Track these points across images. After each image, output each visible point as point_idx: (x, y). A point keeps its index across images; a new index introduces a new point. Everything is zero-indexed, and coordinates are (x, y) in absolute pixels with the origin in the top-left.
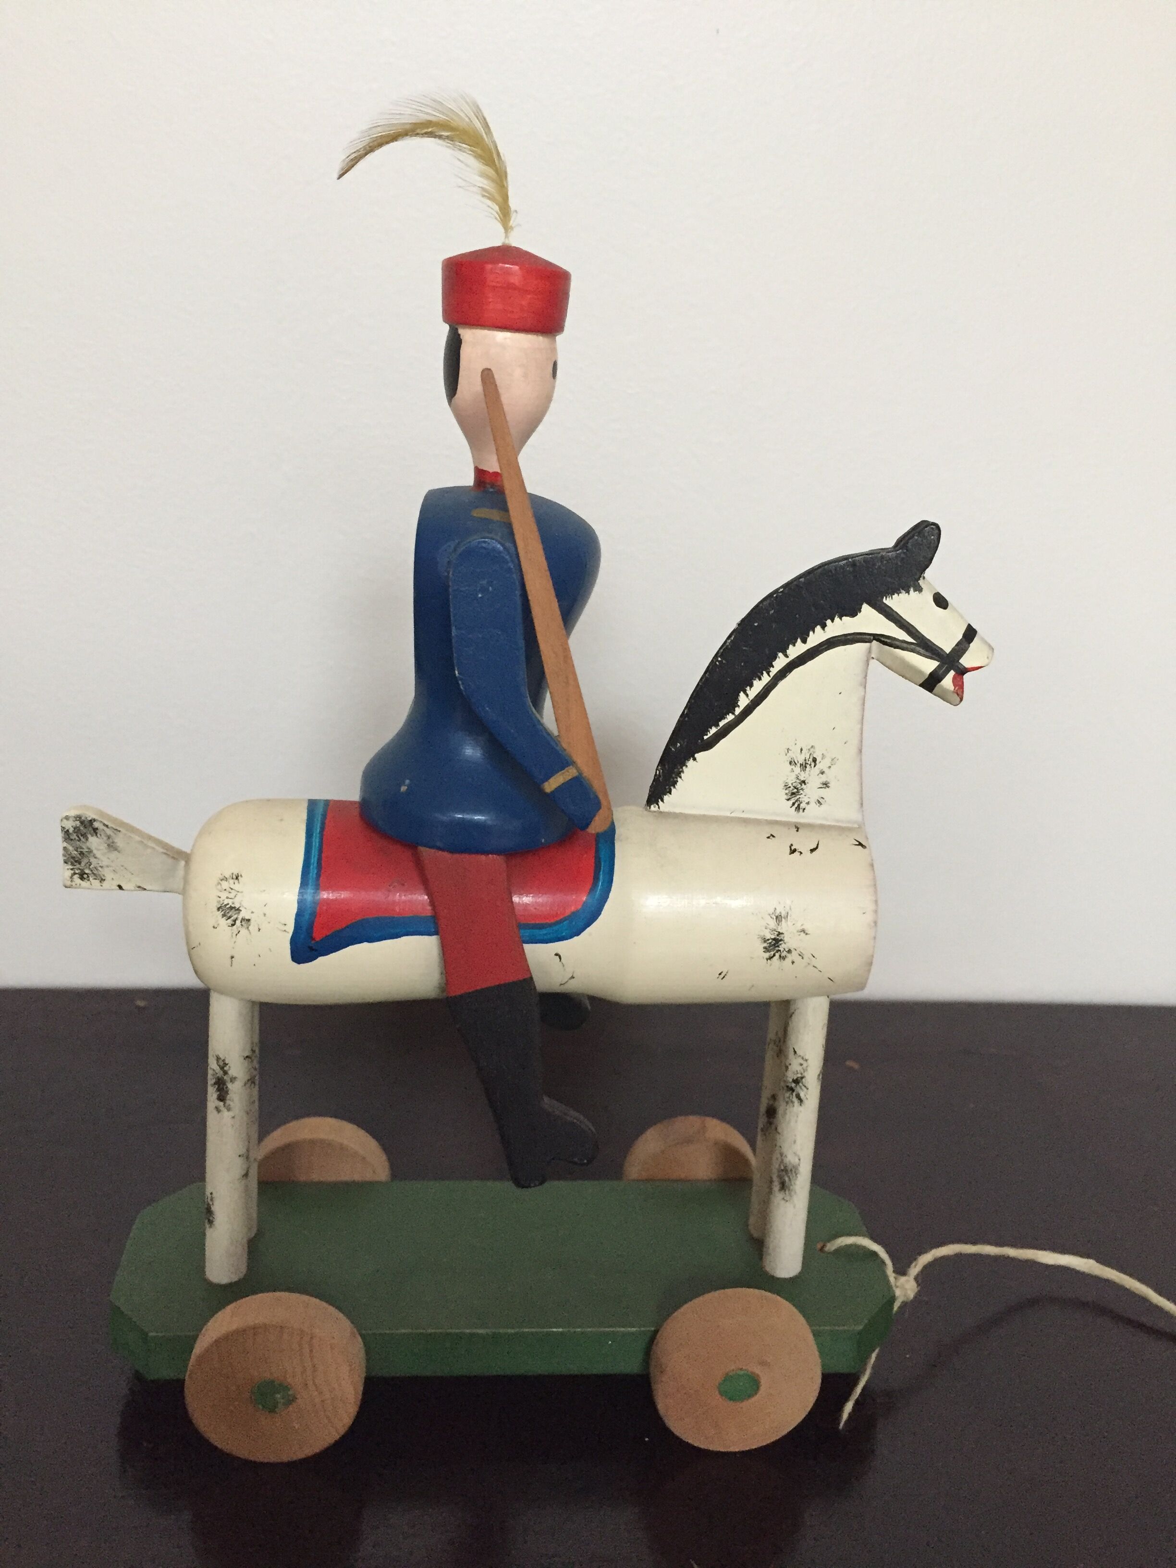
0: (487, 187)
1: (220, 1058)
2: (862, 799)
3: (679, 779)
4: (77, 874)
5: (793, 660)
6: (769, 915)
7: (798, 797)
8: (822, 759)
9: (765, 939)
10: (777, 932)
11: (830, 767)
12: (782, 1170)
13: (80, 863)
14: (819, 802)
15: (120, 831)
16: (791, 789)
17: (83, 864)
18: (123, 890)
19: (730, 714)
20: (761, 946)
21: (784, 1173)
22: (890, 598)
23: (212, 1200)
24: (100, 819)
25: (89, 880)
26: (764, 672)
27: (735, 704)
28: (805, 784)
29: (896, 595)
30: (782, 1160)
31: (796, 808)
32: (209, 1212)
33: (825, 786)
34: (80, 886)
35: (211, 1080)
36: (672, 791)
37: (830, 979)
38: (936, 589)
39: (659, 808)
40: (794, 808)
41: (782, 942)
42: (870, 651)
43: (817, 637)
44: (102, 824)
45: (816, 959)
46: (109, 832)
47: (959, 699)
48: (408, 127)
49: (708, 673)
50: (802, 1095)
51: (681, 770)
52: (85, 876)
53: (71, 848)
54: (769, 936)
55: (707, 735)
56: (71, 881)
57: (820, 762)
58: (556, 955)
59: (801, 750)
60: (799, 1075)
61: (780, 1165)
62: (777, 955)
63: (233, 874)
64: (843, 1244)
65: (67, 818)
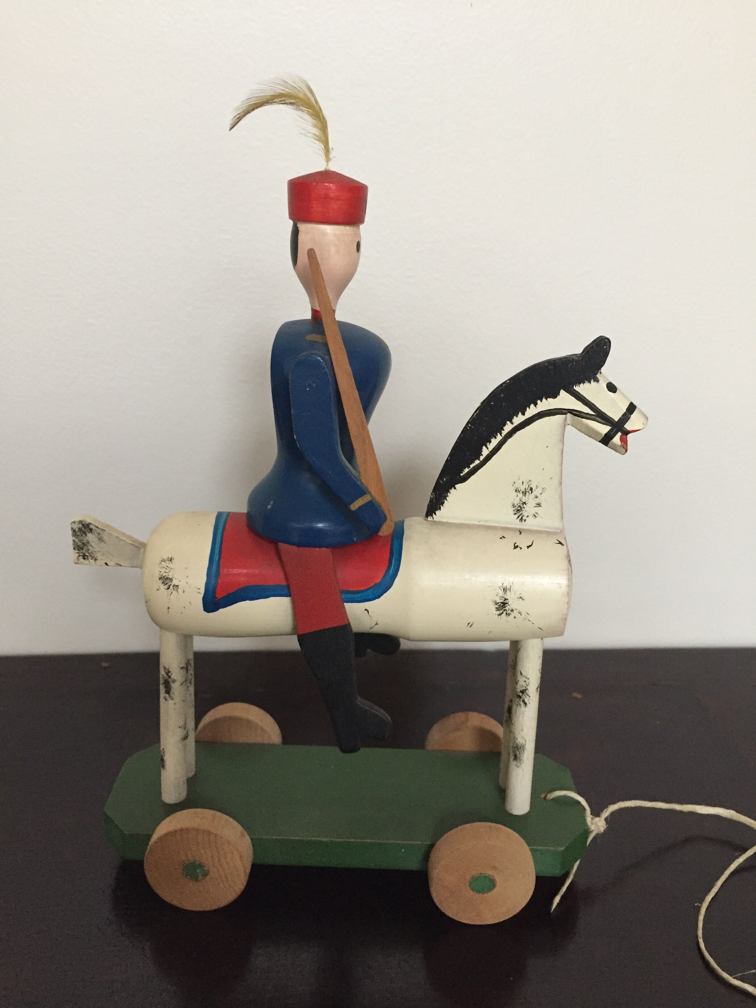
0: (316, 133)
1: (166, 668)
2: (562, 514)
3: (445, 501)
4: (81, 556)
5: (516, 426)
6: (499, 587)
7: (521, 512)
8: (536, 488)
9: (496, 602)
10: (504, 598)
11: (541, 494)
12: (515, 747)
13: (83, 549)
14: (535, 516)
15: (105, 530)
16: (517, 507)
17: (84, 550)
18: (108, 566)
19: (477, 460)
20: (493, 608)
21: (516, 749)
22: (578, 386)
23: (164, 753)
24: (94, 523)
25: (88, 560)
26: (498, 434)
27: (480, 454)
28: (526, 504)
29: (582, 384)
30: (515, 742)
31: (520, 519)
32: (162, 760)
33: (538, 506)
34: (83, 564)
35: (162, 681)
36: (441, 508)
37: (539, 628)
38: (608, 380)
39: (433, 518)
40: (519, 519)
41: (507, 605)
42: (566, 419)
43: (531, 411)
44: (95, 526)
45: (530, 615)
46: (98, 531)
47: (624, 451)
48: (268, 97)
49: (462, 434)
50: (526, 701)
51: (446, 495)
52: (86, 557)
53: (77, 540)
54: (499, 601)
55: (463, 473)
56: (78, 560)
57: (535, 490)
58: (366, 610)
59: (523, 483)
60: (524, 688)
61: (513, 744)
62: (505, 613)
63: (168, 558)
64: (557, 795)
65: (74, 522)
